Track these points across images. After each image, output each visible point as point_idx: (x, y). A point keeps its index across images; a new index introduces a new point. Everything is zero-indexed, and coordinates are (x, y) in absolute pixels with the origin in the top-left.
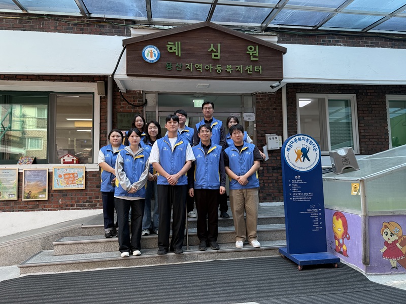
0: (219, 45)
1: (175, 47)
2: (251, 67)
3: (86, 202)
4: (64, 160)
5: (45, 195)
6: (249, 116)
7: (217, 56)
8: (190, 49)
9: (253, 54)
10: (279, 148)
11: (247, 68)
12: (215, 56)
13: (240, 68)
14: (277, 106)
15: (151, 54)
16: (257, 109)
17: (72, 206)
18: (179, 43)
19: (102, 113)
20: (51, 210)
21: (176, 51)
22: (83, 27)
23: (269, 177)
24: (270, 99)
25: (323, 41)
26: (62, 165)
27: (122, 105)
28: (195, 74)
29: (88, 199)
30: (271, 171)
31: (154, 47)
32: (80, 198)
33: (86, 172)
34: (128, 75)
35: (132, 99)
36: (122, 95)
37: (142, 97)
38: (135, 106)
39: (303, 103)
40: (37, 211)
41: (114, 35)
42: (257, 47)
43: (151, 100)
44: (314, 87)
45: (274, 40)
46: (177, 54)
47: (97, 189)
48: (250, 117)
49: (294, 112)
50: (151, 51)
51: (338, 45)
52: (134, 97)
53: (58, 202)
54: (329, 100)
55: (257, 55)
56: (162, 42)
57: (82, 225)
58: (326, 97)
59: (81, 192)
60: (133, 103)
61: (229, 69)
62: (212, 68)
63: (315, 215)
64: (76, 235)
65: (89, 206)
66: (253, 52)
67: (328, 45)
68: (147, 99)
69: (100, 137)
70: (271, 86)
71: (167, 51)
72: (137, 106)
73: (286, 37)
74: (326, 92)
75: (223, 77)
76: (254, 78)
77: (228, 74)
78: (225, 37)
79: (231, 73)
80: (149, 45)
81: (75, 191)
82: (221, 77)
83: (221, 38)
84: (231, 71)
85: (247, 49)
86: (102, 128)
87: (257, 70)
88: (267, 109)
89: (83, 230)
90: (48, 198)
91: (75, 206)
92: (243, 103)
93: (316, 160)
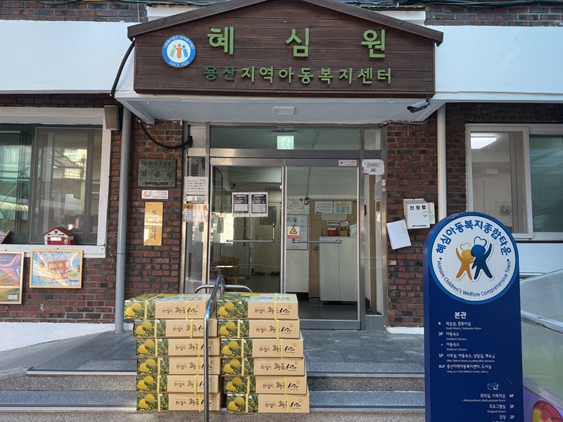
0: (307, 30)
1: (223, 37)
2: (369, 71)
3: (83, 311)
4: (49, 238)
5: (18, 296)
6: (373, 165)
7: (303, 51)
8: (251, 40)
9: (373, 46)
10: (429, 226)
11: (362, 74)
12: (299, 51)
13: (348, 73)
14: (428, 146)
15: (178, 51)
16: (390, 152)
17: (60, 315)
18: (232, 29)
19: (113, 160)
20: (28, 321)
21: (225, 44)
22: (66, 9)
23: (408, 279)
24: (414, 134)
25: (521, 18)
26: (46, 247)
27: (147, 146)
28: (261, 87)
29: (86, 306)
30: (412, 269)
31: (185, 38)
32: (72, 303)
33: (84, 259)
34: (138, 91)
35: (165, 135)
36: (145, 130)
37: (183, 133)
38: (169, 148)
39: (480, 140)
40: (6, 321)
41: (118, 21)
42: (383, 31)
43: (198, 133)
44: (501, 112)
45: (417, 17)
46: (226, 50)
47: (102, 289)
48: (376, 168)
49: (460, 159)
50: (179, 45)
51: (553, 25)
52: (167, 133)
53: (39, 308)
54: (531, 136)
55: (383, 47)
56: (198, 30)
57: (29, 370)
58: (525, 129)
59: (75, 293)
60: (165, 142)
61: (326, 76)
62: (293, 74)
63: (499, 409)
64: (17, 388)
65: (86, 317)
66: (375, 43)
67: (530, 26)
68: (191, 135)
69: (110, 201)
70: (409, 108)
71: (207, 45)
72: (172, 148)
73: (443, 13)
74: (525, 121)
75: (313, 92)
76: (375, 93)
77: (325, 85)
78: (318, 16)
79: (329, 83)
80: (175, 35)
81: (65, 291)
82: (309, 92)
83: (312, 18)
84: (329, 80)
85: (363, 38)
86: (114, 185)
87: (381, 76)
88: (408, 152)
89: (29, 380)
90: (23, 301)
91: (65, 316)
92: (362, 142)
93: (506, 275)
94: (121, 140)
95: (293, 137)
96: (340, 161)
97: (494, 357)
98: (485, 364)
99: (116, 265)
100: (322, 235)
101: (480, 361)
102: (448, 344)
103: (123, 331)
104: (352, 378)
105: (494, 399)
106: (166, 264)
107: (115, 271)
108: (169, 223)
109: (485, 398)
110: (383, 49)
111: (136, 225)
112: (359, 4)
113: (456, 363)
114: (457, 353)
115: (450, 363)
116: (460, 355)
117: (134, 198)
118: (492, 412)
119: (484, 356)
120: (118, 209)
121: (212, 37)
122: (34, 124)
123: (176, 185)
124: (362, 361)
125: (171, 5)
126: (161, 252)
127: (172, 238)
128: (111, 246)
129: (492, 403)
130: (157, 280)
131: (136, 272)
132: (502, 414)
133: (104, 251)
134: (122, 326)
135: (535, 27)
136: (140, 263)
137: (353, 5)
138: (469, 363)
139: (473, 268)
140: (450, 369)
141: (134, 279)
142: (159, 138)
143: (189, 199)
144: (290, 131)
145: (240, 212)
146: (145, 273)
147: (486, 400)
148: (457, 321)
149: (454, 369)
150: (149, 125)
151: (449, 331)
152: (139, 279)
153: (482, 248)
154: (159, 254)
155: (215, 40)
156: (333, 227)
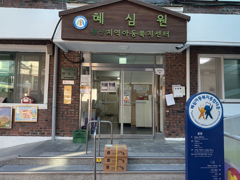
0: (134, 15)
1: (99, 17)
2: (160, 32)
3: (38, 131)
4: (23, 100)
5: (10, 125)
7: (132, 23)
8: (111, 18)
9: (162, 22)
10: (182, 96)
11: (157, 33)
13: (151, 33)
14: (183, 63)
16: (167, 65)
17: (28, 133)
18: (103, 13)
19: (50, 67)
20: (14, 136)
21: (100, 20)
22: (32, 3)
23: (174, 118)
24: (177, 58)
25: (222, 11)
26: (22, 104)
27: (65, 62)
28: (115, 38)
29: (39, 129)
30: (175, 114)
32: (33, 128)
33: (38, 109)
35: (73, 57)
36: (64, 55)
37: (80, 56)
38: (74, 63)
39: (203, 60)
40: (5, 136)
41: (54, 9)
42: (166, 15)
43: (86, 56)
44: (212, 49)
45: (180, 10)
46: (100, 22)
47: (46, 122)
48: (161, 72)
49: (195, 68)
51: (235, 14)
52: (73, 56)
53: (19, 130)
56: (89, 13)
57: (18, 156)
58: (222, 57)
59: (34, 124)
60: (73, 60)
61: (142, 34)
62: (128, 33)
63: (215, 171)
64: (13, 164)
65: (39, 134)
66: (162, 20)
67: (226, 14)
68: (84, 57)
69: (49, 85)
70: (176, 48)
71: (93, 20)
72: (76, 63)
73: (190, 8)
74: (222, 53)
75: (137, 40)
76: (162, 41)
77: (141, 38)
78: (139, 9)
79: (143, 37)
80: (79, 15)
81: (30, 123)
82: (135, 40)
83: (136, 9)
84: (143, 35)
85: (157, 18)
86: (51, 78)
87: (165, 34)
88: (175, 65)
89: (19, 161)
90: (12, 127)
91: (30, 134)
92: (155, 61)
93: (218, 117)
94: (54, 59)
95: (126, 58)
96: (146, 69)
97: (213, 150)
98: (210, 153)
99: (52, 112)
100: (137, 99)
101: (208, 152)
102: (195, 145)
103: (55, 140)
104: (153, 159)
105: (213, 167)
106: (73, 111)
107: (52, 115)
108: (74, 94)
109: (209, 167)
110: (166, 23)
111: (60, 95)
112: (155, 4)
113: (198, 153)
114: (198, 149)
115: (196, 153)
116: (200, 150)
117: (59, 84)
118: (212, 172)
119: (209, 150)
120: (53, 88)
121: (94, 16)
122: (16, 52)
123: (77, 78)
124: (156, 152)
125: (77, 3)
126: (71, 106)
127: (75, 101)
128: (50, 104)
129: (212, 169)
130: (69, 118)
131: (60, 115)
132: (216, 173)
133: (47, 106)
134: (55, 138)
135: (228, 15)
136: (62, 111)
137: (153, 4)
138: (203, 153)
139: (205, 115)
140: (196, 155)
141: (60, 118)
142: (70, 58)
143: (83, 84)
144: (125, 56)
145: (104, 90)
146: (64, 115)
147: (210, 168)
148: (199, 136)
149: (197, 155)
150: (65, 53)
151: (196, 140)
152: (62, 118)
153: (209, 107)
154: (70, 107)
155: (96, 18)
156: (141, 96)
